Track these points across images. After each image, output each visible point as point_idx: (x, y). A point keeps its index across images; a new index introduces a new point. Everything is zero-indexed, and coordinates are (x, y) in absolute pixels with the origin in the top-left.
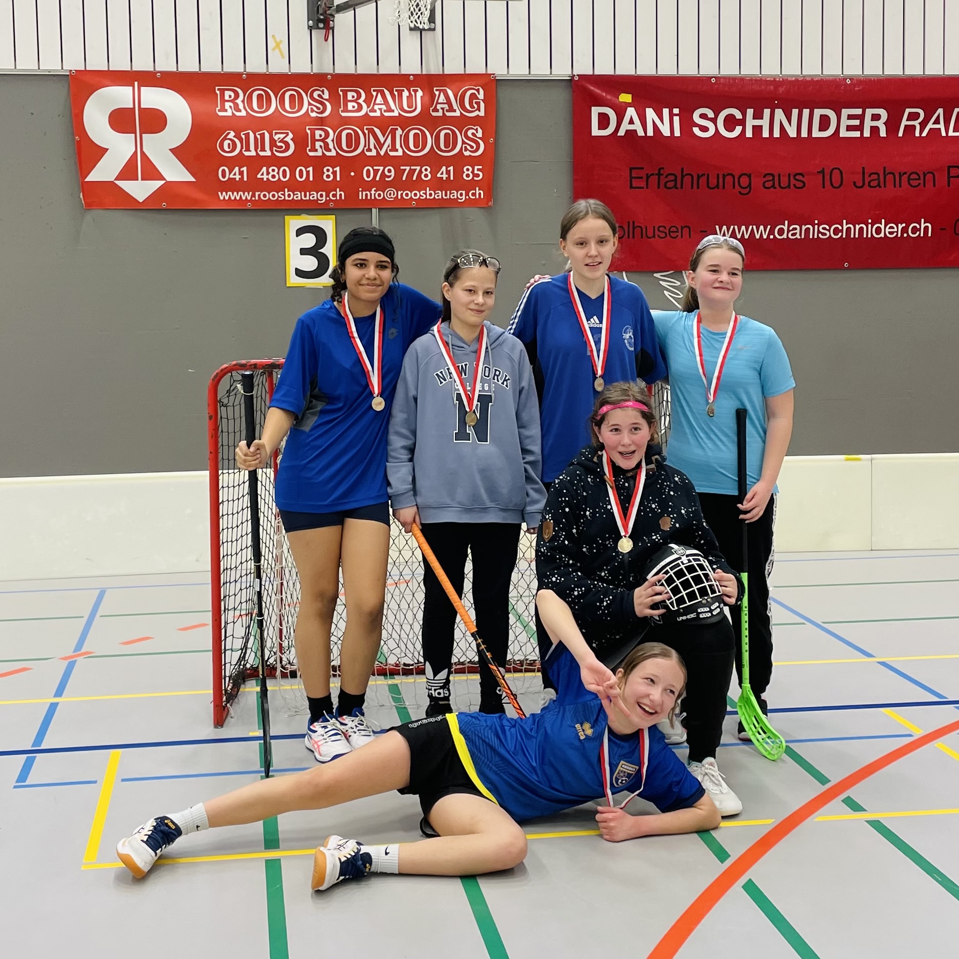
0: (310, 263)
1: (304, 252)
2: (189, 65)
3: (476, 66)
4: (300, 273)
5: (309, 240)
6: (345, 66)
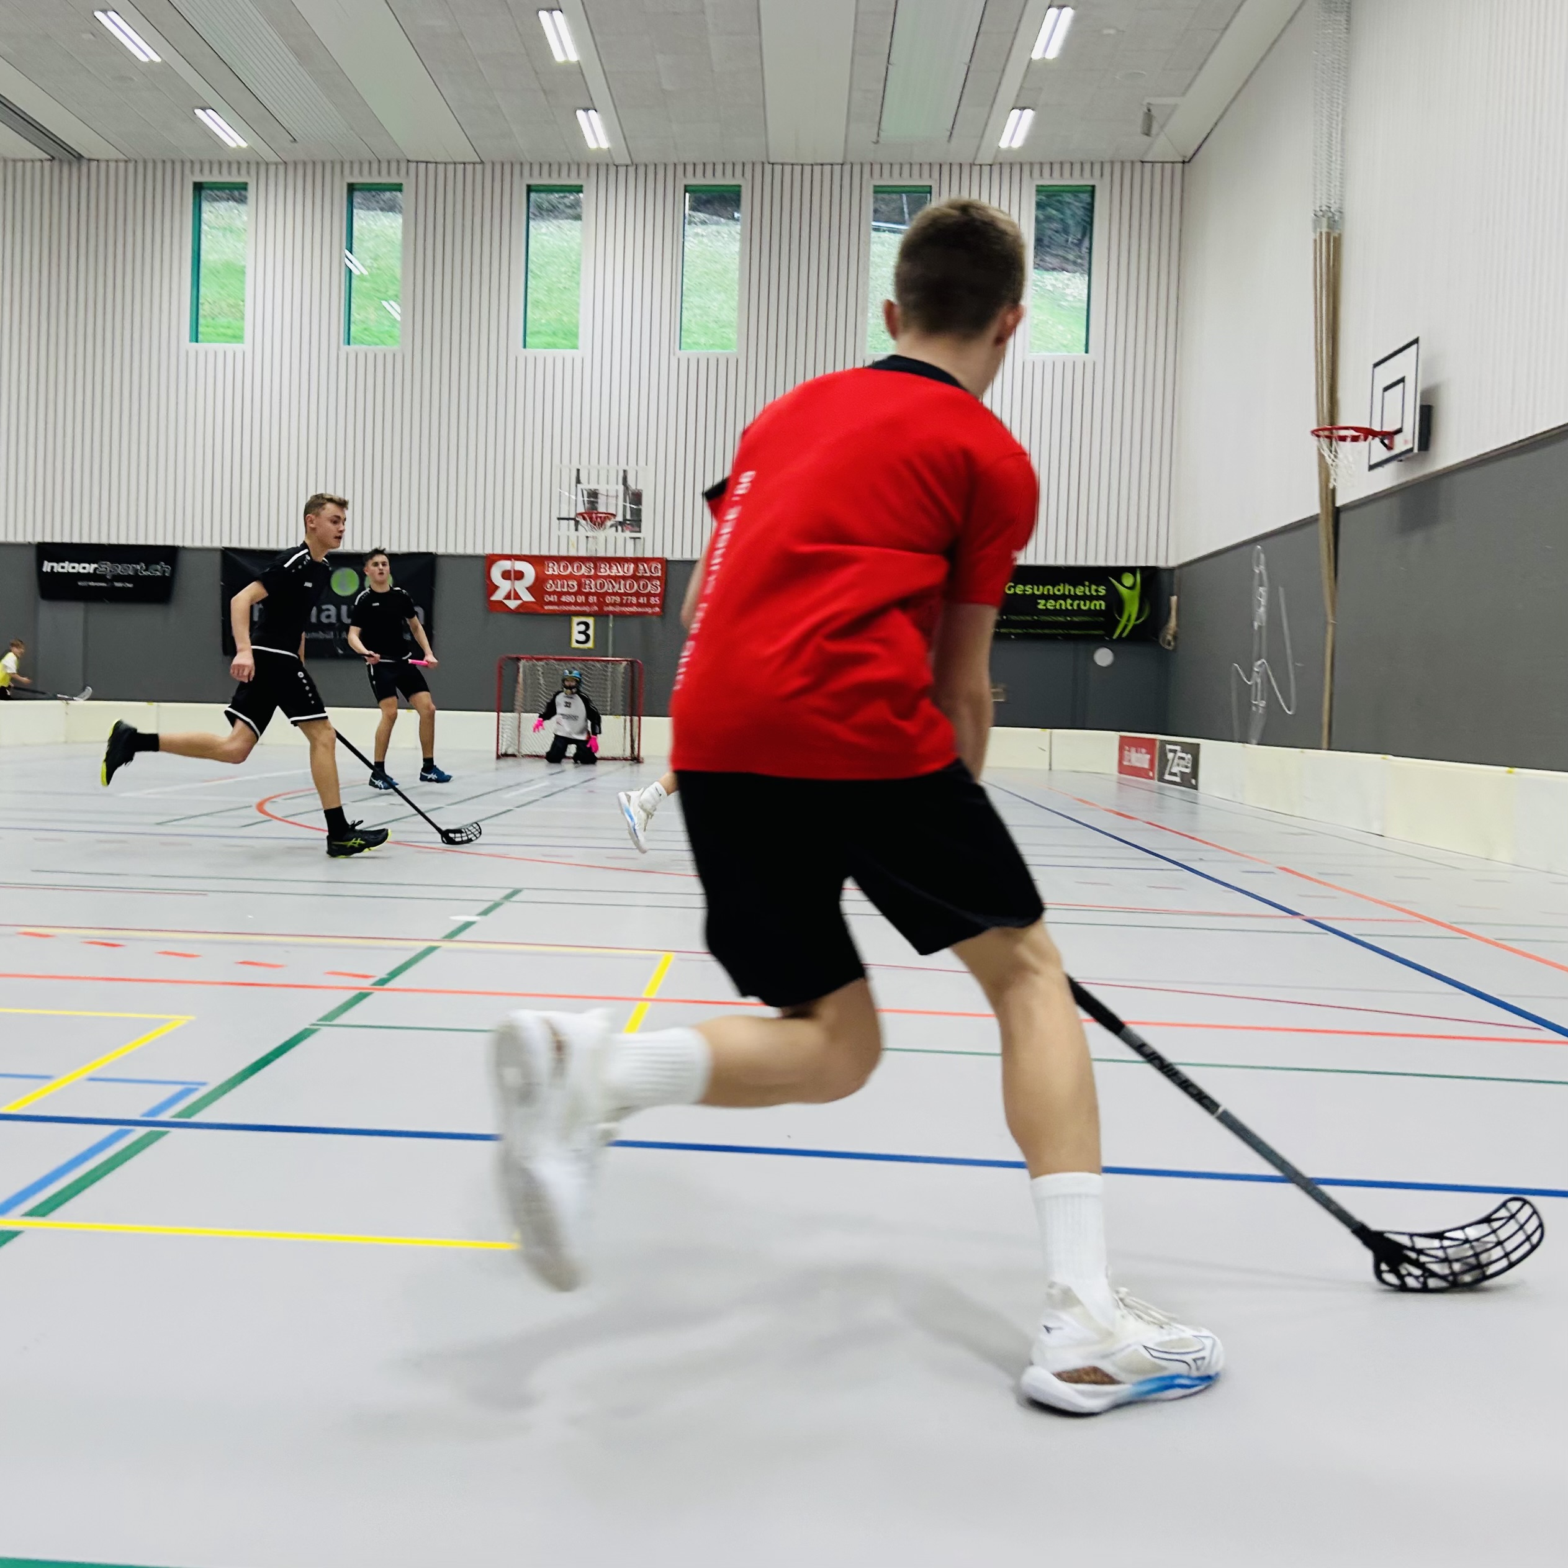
0: (582, 638)
1: (580, 632)
2: (535, 552)
3: (658, 555)
4: (578, 642)
5: (582, 628)
6: (601, 554)
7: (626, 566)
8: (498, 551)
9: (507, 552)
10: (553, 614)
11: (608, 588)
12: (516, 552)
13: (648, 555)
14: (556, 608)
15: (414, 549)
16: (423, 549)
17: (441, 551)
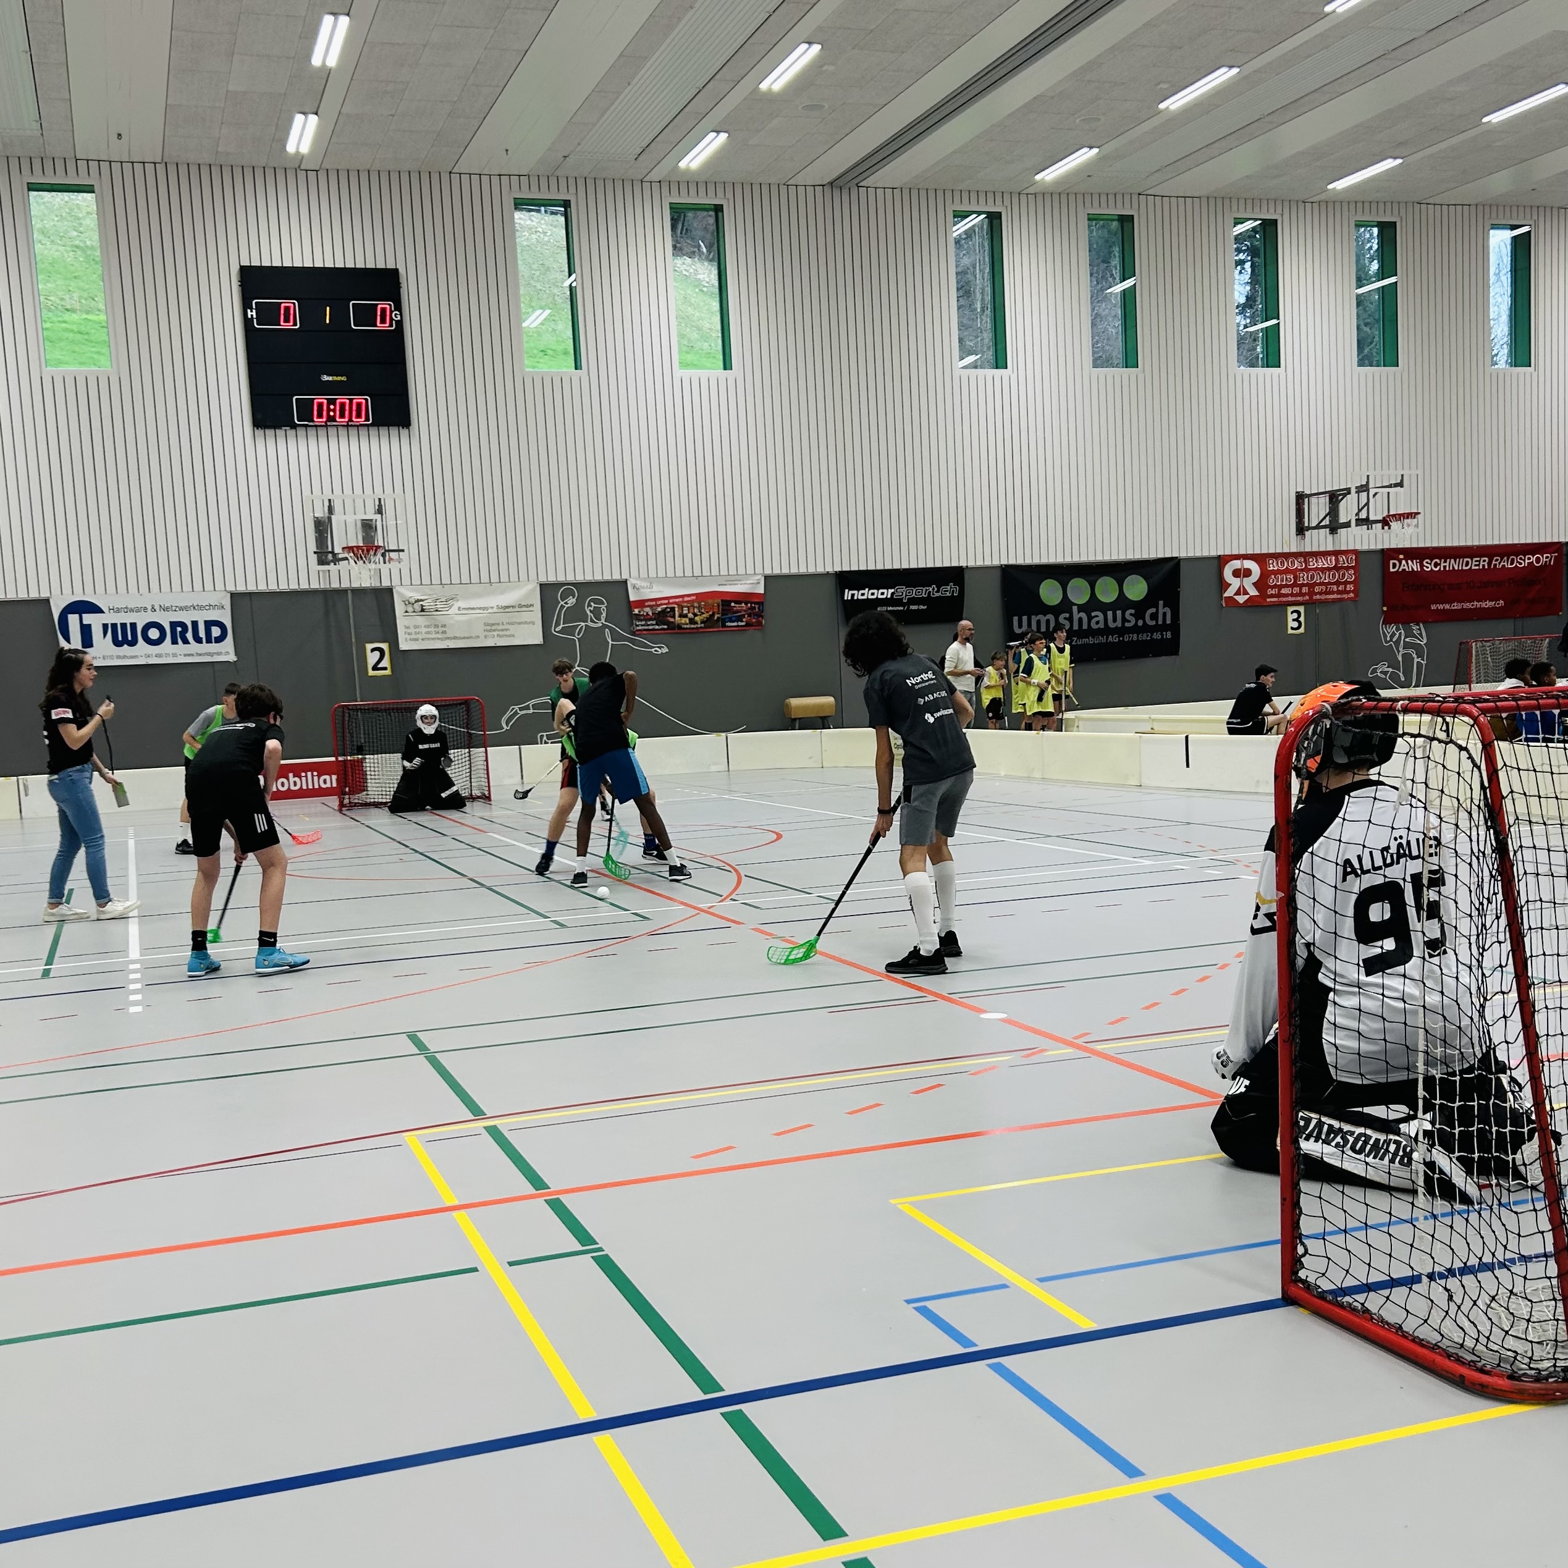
0: (1296, 625)
1: (1294, 620)
2: (1257, 551)
3: (1351, 548)
4: (1292, 628)
5: (1295, 616)
6: (1308, 549)
7: (1329, 558)
8: (1228, 552)
9: (1235, 552)
10: (1273, 605)
11: (1317, 579)
12: (1243, 552)
13: (1344, 548)
14: (1275, 599)
15: (1160, 555)
16: (1168, 555)
17: (1183, 555)
